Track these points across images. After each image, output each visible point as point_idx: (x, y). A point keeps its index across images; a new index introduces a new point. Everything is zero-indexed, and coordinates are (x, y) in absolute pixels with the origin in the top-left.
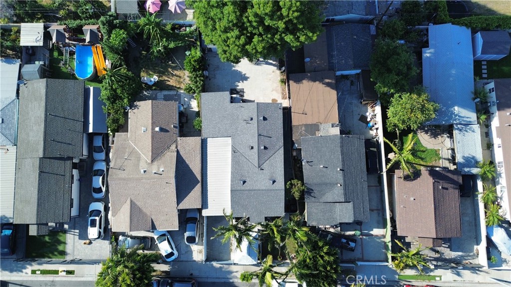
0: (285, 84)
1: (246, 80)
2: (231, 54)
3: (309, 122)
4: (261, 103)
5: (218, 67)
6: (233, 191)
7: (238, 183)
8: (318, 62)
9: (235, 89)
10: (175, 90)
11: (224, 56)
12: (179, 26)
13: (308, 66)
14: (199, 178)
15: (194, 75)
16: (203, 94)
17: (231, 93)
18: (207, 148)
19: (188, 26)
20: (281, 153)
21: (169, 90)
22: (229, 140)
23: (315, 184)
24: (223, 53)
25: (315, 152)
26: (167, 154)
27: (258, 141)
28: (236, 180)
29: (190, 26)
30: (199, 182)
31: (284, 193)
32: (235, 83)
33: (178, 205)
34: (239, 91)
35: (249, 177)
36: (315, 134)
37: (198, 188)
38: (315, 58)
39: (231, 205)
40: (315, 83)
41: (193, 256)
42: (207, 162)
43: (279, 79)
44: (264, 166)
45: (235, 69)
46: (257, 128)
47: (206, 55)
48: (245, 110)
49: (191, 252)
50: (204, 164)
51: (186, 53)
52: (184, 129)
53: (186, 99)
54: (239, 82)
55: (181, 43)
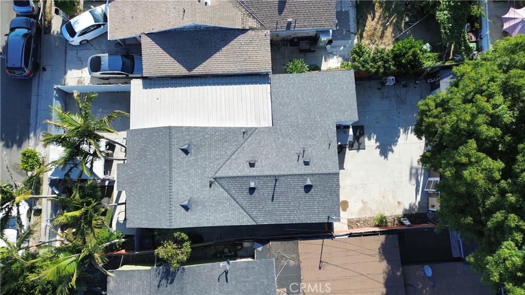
0: (377, 226)
1: (381, 153)
2: (436, 117)
3: (305, 275)
4: (338, 180)
6: (169, 131)
7: (184, 141)
8: (424, 291)
9: (363, 134)
10: (358, 30)
12: (477, 30)
13: (415, 270)
14: (198, 71)
15: (388, 55)
16: (352, 73)
17: (355, 128)
18: (252, 83)
19: (477, 45)
20: (245, 220)
21: (357, 19)
22: (267, 123)
23: (182, 288)
24: (438, 101)
25: (245, 286)
26: (239, 13)
27: (264, 176)
28: (190, 136)
29: (479, 49)
30: (189, 71)
31: (165, 228)
32: (375, 134)
33: (149, 35)
34: (361, 140)
35: (196, 160)
36: (281, 286)
37: (178, 69)
38: (433, 286)
39: (145, 129)
40: (382, 286)
41: (73, 71)
42: (227, 84)
43: (387, 214)
44: (217, 189)
45: (401, 133)
46: (289, 173)
47: (424, 81)
48: (324, 150)
49: (80, 67)
50: (224, 80)
51: (428, 44)
52: (289, 47)
53: (342, 48)
54: (377, 141)
55: (446, 33)
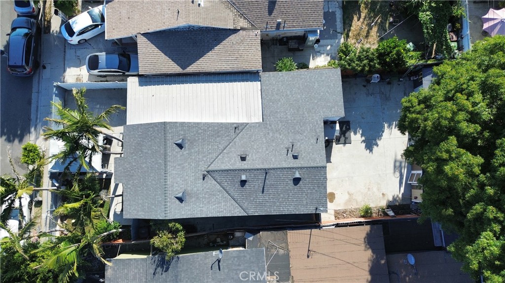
1: (366, 147)
2: (419, 113)
3: (293, 263)
4: (326, 174)
5: (387, 99)
6: (164, 126)
8: (407, 279)
10: (344, 30)
11: (415, 101)
12: (458, 30)
13: (399, 259)
16: (338, 71)
17: (342, 123)
18: (243, 81)
20: (236, 211)
21: (344, 19)
22: (257, 118)
25: (236, 274)
26: (231, 14)
27: (255, 170)
28: (184, 131)
30: (183, 69)
31: (160, 218)
32: (360, 129)
33: (144, 35)
34: (347, 135)
35: (190, 154)
37: (173, 67)
38: (416, 274)
39: (141, 125)
41: (72, 69)
42: (219, 82)
44: (210, 182)
45: (386, 128)
46: (279, 166)
49: (78, 65)
50: (217, 78)
52: (278, 46)
53: (329, 48)
54: (362, 135)
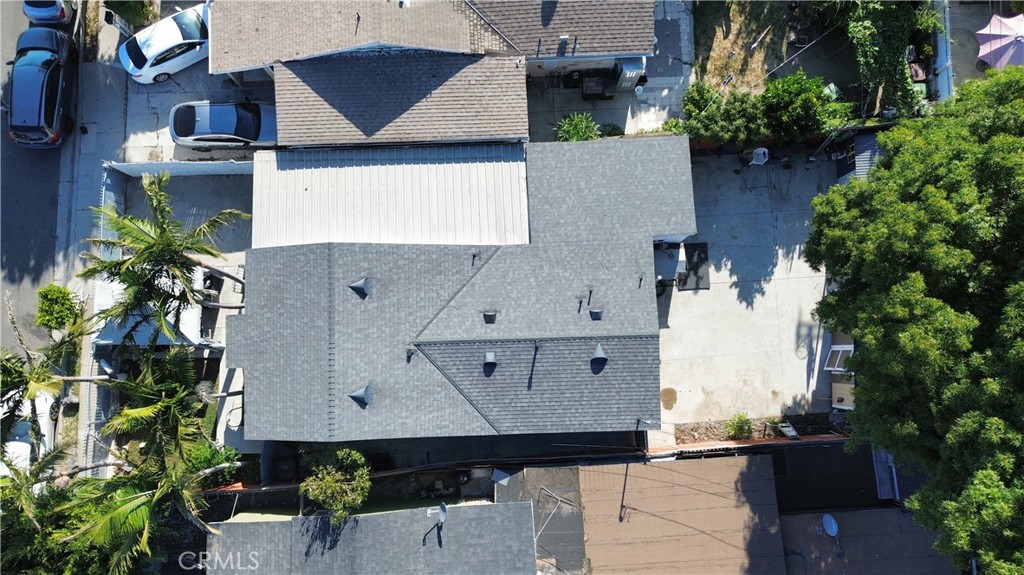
0: (732, 438)
1: (739, 296)
2: (848, 226)
3: (591, 532)
4: (657, 350)
5: (784, 198)
6: (327, 252)
7: (358, 272)
9: (706, 259)
11: (840, 203)
12: (928, 58)
14: (384, 135)
15: (754, 106)
16: (684, 141)
18: (490, 160)
19: (928, 88)
20: (475, 426)
21: (696, 36)
22: (519, 237)
23: (353, 558)
25: (475, 554)
29: (932, 96)
30: (369, 136)
31: (319, 440)
32: (728, 259)
33: (289, 64)
34: (701, 271)
35: (381, 308)
36: (545, 553)
37: (348, 132)
38: (840, 555)
39: (282, 248)
41: (141, 135)
42: (441, 161)
43: (751, 415)
44: (422, 365)
45: (780, 257)
46: (562, 335)
47: (825, 157)
48: (630, 291)
49: (154, 127)
50: (436, 153)
51: (832, 86)
52: (563, 90)
53: (665, 92)
55: (867, 63)
